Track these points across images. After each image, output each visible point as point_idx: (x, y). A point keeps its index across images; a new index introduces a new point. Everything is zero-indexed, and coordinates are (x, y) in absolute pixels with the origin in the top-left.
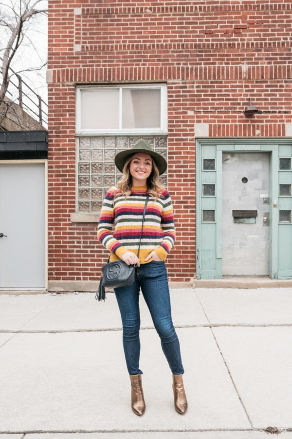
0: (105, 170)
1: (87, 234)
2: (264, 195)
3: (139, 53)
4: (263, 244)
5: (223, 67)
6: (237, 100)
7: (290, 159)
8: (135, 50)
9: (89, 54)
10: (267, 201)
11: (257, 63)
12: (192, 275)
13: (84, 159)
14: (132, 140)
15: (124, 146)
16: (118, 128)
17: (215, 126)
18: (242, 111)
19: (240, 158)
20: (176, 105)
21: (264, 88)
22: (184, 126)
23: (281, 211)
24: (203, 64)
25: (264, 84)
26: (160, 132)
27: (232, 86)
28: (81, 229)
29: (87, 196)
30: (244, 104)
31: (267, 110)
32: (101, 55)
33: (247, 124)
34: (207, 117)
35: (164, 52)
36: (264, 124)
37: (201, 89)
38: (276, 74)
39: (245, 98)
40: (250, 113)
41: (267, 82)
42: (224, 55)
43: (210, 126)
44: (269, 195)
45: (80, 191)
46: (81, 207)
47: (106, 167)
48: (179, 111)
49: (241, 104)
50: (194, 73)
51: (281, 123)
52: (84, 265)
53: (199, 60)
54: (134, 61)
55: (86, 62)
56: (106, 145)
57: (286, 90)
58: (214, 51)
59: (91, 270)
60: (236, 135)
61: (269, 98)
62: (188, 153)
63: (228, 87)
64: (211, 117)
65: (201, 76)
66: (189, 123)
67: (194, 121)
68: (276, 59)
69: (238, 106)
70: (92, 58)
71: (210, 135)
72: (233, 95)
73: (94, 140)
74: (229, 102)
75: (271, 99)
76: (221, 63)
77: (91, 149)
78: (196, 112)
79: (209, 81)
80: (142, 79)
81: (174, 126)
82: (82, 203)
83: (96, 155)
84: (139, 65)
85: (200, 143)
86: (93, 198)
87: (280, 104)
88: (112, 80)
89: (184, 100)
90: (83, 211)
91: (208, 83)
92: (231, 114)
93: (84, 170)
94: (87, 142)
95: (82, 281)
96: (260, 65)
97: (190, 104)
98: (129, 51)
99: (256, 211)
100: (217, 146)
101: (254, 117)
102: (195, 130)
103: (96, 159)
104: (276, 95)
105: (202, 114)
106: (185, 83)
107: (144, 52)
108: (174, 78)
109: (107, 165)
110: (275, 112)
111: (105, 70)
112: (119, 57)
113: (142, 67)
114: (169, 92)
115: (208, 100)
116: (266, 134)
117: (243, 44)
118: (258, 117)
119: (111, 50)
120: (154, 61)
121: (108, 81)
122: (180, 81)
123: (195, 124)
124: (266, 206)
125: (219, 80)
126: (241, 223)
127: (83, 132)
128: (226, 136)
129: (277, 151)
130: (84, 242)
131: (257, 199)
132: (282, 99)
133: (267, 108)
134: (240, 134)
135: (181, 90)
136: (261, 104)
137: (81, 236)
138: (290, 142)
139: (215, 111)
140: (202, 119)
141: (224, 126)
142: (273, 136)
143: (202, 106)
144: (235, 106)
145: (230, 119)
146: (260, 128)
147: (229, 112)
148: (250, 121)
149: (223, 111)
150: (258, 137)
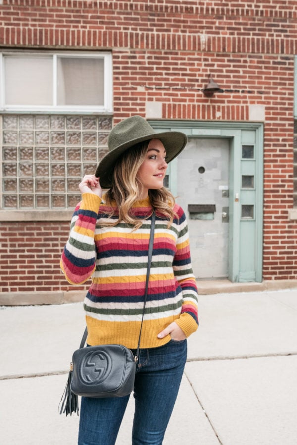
0: (37, 155)
1: (15, 235)
2: (223, 188)
3: (78, 11)
4: (221, 243)
5: (179, 36)
6: (195, 75)
7: (253, 146)
8: (72, 8)
9: (14, 9)
10: (227, 194)
11: (218, 33)
13: (9, 142)
14: (69, 119)
15: (59, 127)
16: (52, 105)
17: (169, 105)
18: (201, 88)
19: (196, 143)
20: (123, 78)
21: (226, 63)
22: (133, 104)
23: (243, 206)
24: (155, 30)
25: (226, 59)
26: (105, 111)
27: (189, 59)
28: (8, 229)
29: (14, 188)
30: (203, 81)
31: (229, 89)
32: (29, 12)
33: (206, 104)
34: (161, 94)
35: (108, 13)
36: (226, 104)
37: (154, 60)
38: (239, 47)
39: (205, 73)
40: (210, 92)
41: (228, 56)
42: (179, 21)
43: (164, 106)
44: (229, 187)
45: (5, 182)
46: (7, 201)
47: (37, 153)
48: (127, 86)
49: (200, 80)
50: (145, 41)
51: (244, 105)
52: (11, 273)
53: (151, 25)
54: (72, 22)
55: (9, 19)
56: (38, 125)
57: (250, 67)
58: (168, 16)
59: (21, 278)
60: (194, 117)
61: (232, 75)
63: (184, 59)
64: (165, 94)
65: (153, 44)
66: (138, 102)
67: (144, 99)
68: (239, 29)
69: (196, 83)
70: (18, 14)
71: (164, 115)
72: (190, 70)
73: (22, 119)
74: (186, 78)
75: (234, 77)
76: (177, 31)
77: (18, 130)
78: (147, 89)
79: (163, 52)
80: (81, 44)
81: (121, 104)
82: (8, 197)
83: (25, 138)
84: (77, 27)
86: (21, 190)
87: (243, 82)
88: (43, 43)
89: (132, 73)
90: (9, 206)
91: (161, 53)
92: (187, 92)
93: (10, 156)
94: (13, 122)
95: (10, 293)
96: (221, 36)
97: (140, 79)
98: (64, 9)
99: (215, 205)
100: (172, 129)
101: (214, 97)
102: (146, 109)
103: (25, 143)
104: (238, 72)
105: (154, 91)
106: (134, 53)
107: (84, 12)
108: (121, 46)
109: (38, 150)
110: (238, 92)
111: (35, 30)
112: (52, 16)
113: (81, 30)
114: (114, 63)
115: (161, 74)
116: (228, 118)
117: (202, 9)
118: (219, 97)
119: (42, 6)
120: (96, 23)
121: (39, 46)
122: (128, 49)
123: (147, 103)
124: (226, 199)
125: (174, 51)
126: (198, 219)
127: (8, 108)
128: (182, 118)
129: (240, 137)
130: (12, 246)
131: (216, 192)
132: (245, 77)
133: (229, 87)
134: (199, 117)
135: (129, 61)
136: (222, 81)
137: (8, 238)
138: (254, 127)
139: (169, 88)
140: (154, 97)
141: (179, 105)
142: (235, 119)
143: (154, 81)
144: (193, 83)
145: (187, 98)
146: (221, 110)
147: (186, 89)
148: (209, 101)
149: (178, 89)
150: (219, 120)
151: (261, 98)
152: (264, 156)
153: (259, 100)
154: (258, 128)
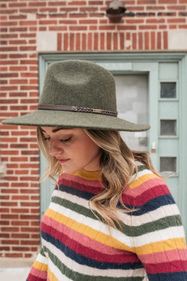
2: (140, 134)
7: (175, 83)
12: (35, 249)
17: (66, 35)
18: (105, 13)
20: (10, 5)
22: (22, 36)
23: (162, 159)
31: (141, 12)
33: (112, 31)
34: (55, 22)
36: (137, 31)
40: (116, 16)
43: (59, 36)
48: (15, 14)
49: (104, 3)
51: (162, 31)
60: (96, 48)
62: (28, 75)
64: (61, 22)
66: (28, 32)
67: (35, 29)
69: (99, 7)
71: (59, 48)
74: (87, 0)
78: (39, 16)
81: (7, 36)
85: (46, 61)
87: (161, 1)
92: (89, 18)
97: (31, 4)
101: (123, 22)
102: (38, 41)
105: (48, 19)
110: (153, 14)
116: (141, 47)
118: (128, 22)
123: (38, 33)
124: (144, 148)
128: (81, 49)
129: (157, 72)
133: (142, 8)
134: (102, 47)
138: (175, 58)
139: (66, 14)
140: (47, 26)
141: (78, 35)
142: (150, 49)
143: (47, 7)
144: (95, 6)
145: (88, 25)
146: (131, 38)
147: (87, 14)
148: (116, 28)
149: (77, 14)
150: (128, 51)
151: (184, 21)
153: (182, 24)
154: (181, 59)
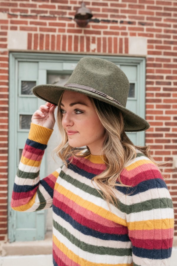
6: (66, 2)
7: (134, 84)
12: (2, 239)
17: (36, 36)
18: (73, 17)
30: (76, 8)
31: (106, 19)
33: (79, 35)
34: (26, 23)
36: (102, 36)
40: (83, 21)
43: (30, 36)
49: (72, 8)
51: (123, 37)
60: (64, 49)
61: (109, 3)
64: (31, 23)
67: (6, 28)
69: (68, 11)
71: (29, 47)
74: (57, 5)
75: (112, 5)
78: (10, 16)
85: (16, 58)
87: (123, 11)
92: (57, 21)
100: (40, 63)
101: (89, 27)
102: (8, 39)
105: (19, 19)
110: (116, 22)
116: (104, 50)
118: (94, 27)
123: (9, 32)
128: (50, 50)
132: (124, 6)
133: (106, 16)
134: (70, 49)
136: (98, 10)
138: (135, 62)
139: (37, 16)
140: (18, 26)
141: (48, 36)
142: (113, 53)
143: (19, 7)
144: (64, 11)
145: (57, 28)
146: (96, 42)
147: (56, 17)
148: (83, 32)
149: (47, 17)
150: (93, 53)
151: (142, 29)
152: (146, 95)
153: (141, 32)
154: (139, 63)
